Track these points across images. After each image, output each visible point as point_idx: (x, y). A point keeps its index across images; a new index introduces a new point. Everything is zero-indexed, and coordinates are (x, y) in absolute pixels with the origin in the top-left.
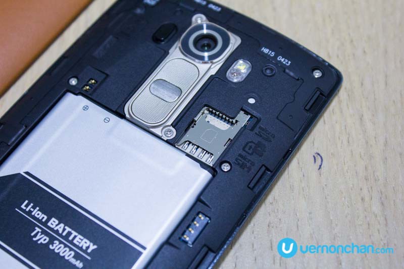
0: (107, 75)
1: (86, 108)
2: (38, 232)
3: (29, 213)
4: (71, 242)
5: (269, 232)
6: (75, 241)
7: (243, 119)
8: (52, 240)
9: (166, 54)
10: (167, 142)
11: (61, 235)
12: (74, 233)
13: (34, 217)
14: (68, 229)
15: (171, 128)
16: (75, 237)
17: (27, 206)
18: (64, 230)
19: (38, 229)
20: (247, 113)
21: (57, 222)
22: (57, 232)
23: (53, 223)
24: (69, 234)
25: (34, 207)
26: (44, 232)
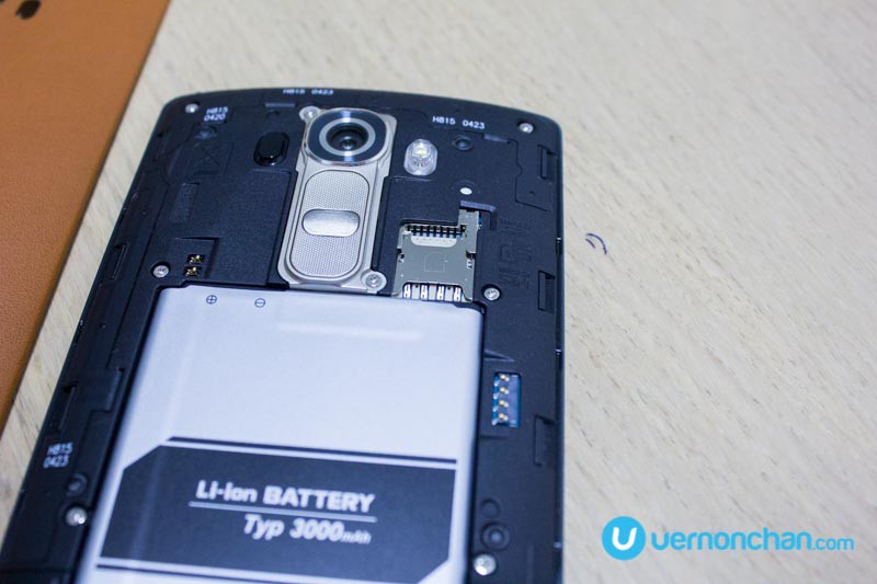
0: (216, 239)
1: (211, 300)
2: (256, 523)
3: (219, 499)
4: (325, 509)
5: (598, 365)
6: (331, 506)
7: (471, 221)
8: (289, 523)
9: (293, 176)
10: (379, 294)
11: (299, 508)
12: (321, 494)
13: (231, 502)
14: (306, 493)
15: (372, 272)
16: (326, 499)
17: (207, 489)
18: (299, 497)
19: (251, 519)
20: (470, 210)
21: (278, 490)
22: (289, 506)
23: (273, 494)
24: (313, 499)
25: (222, 486)
26: (265, 517)
